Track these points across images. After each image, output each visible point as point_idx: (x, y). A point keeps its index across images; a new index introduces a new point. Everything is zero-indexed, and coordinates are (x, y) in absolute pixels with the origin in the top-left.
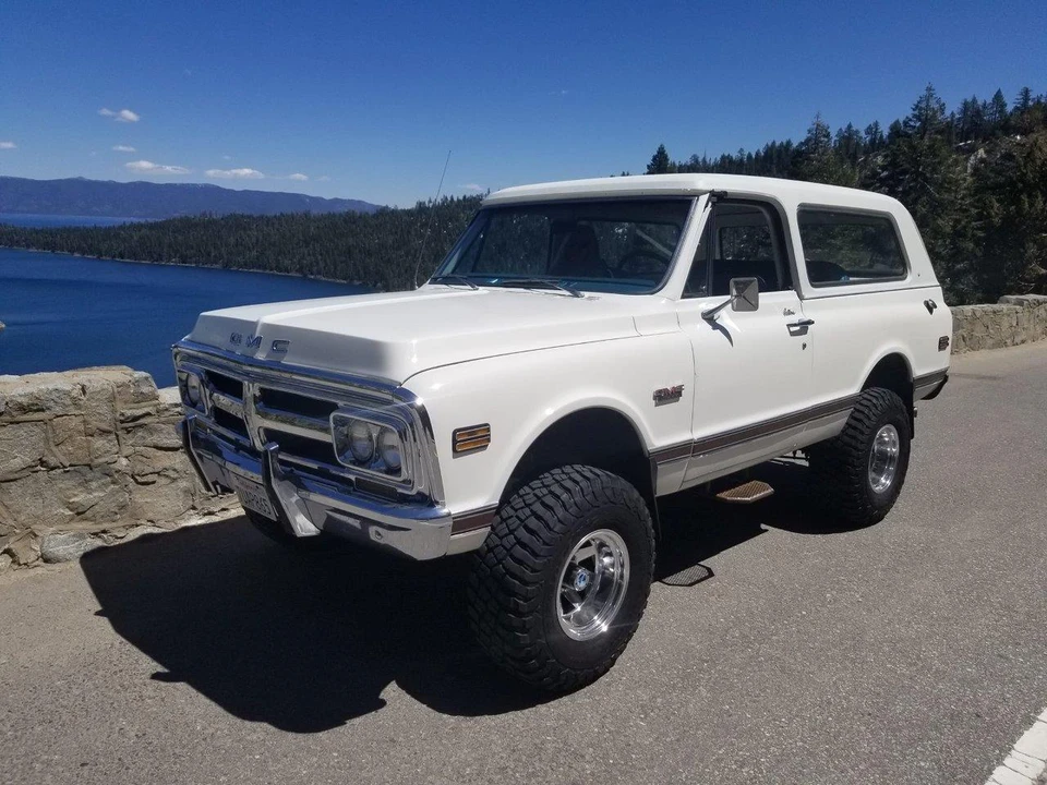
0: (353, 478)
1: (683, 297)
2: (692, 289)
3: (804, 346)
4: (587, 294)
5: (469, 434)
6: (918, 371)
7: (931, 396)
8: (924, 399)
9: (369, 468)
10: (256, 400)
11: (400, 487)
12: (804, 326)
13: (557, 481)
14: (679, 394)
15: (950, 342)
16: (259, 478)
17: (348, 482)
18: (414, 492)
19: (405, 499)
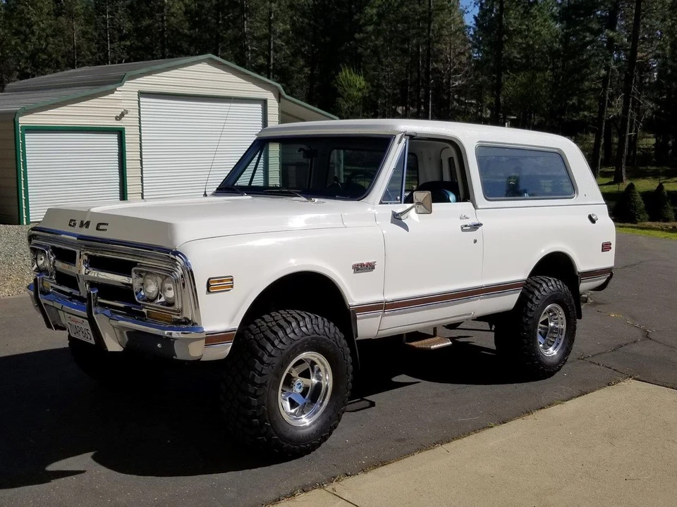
0: (145, 311)
1: (381, 203)
2: (388, 197)
3: (475, 241)
4: (316, 200)
5: (219, 281)
6: (581, 267)
7: (601, 288)
9: (155, 303)
10: (85, 262)
11: (174, 314)
12: (476, 227)
13: (284, 318)
14: (373, 268)
15: (613, 246)
16: (85, 314)
17: (142, 314)
18: (182, 317)
19: (177, 323)
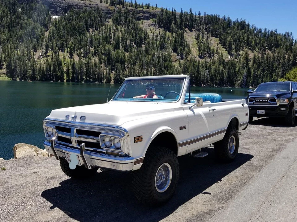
0: (105, 152)
1: (184, 103)
4: (159, 103)
5: (138, 138)
6: (241, 122)
7: (244, 129)
8: (243, 130)
9: (111, 148)
11: (120, 153)
12: (213, 110)
14: (185, 128)
15: (248, 114)
17: (104, 153)
18: (124, 154)
19: (121, 156)
